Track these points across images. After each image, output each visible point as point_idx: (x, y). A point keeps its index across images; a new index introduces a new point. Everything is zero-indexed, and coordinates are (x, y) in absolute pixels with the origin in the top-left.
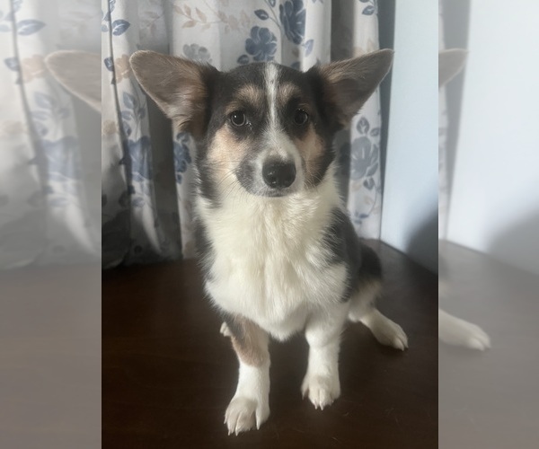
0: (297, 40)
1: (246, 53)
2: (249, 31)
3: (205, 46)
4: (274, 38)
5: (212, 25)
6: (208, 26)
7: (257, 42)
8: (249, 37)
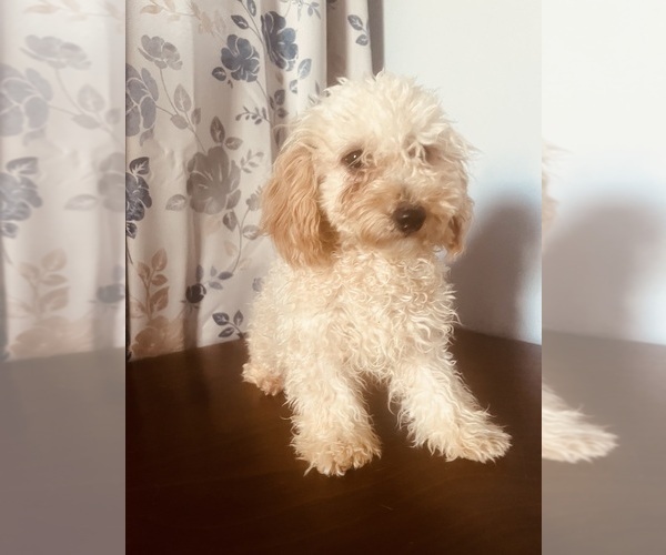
0: (280, 64)
1: (222, 65)
2: (225, 39)
3: (172, 43)
4: (256, 54)
5: (182, 17)
6: (177, 18)
7: (235, 55)
8: (226, 46)
